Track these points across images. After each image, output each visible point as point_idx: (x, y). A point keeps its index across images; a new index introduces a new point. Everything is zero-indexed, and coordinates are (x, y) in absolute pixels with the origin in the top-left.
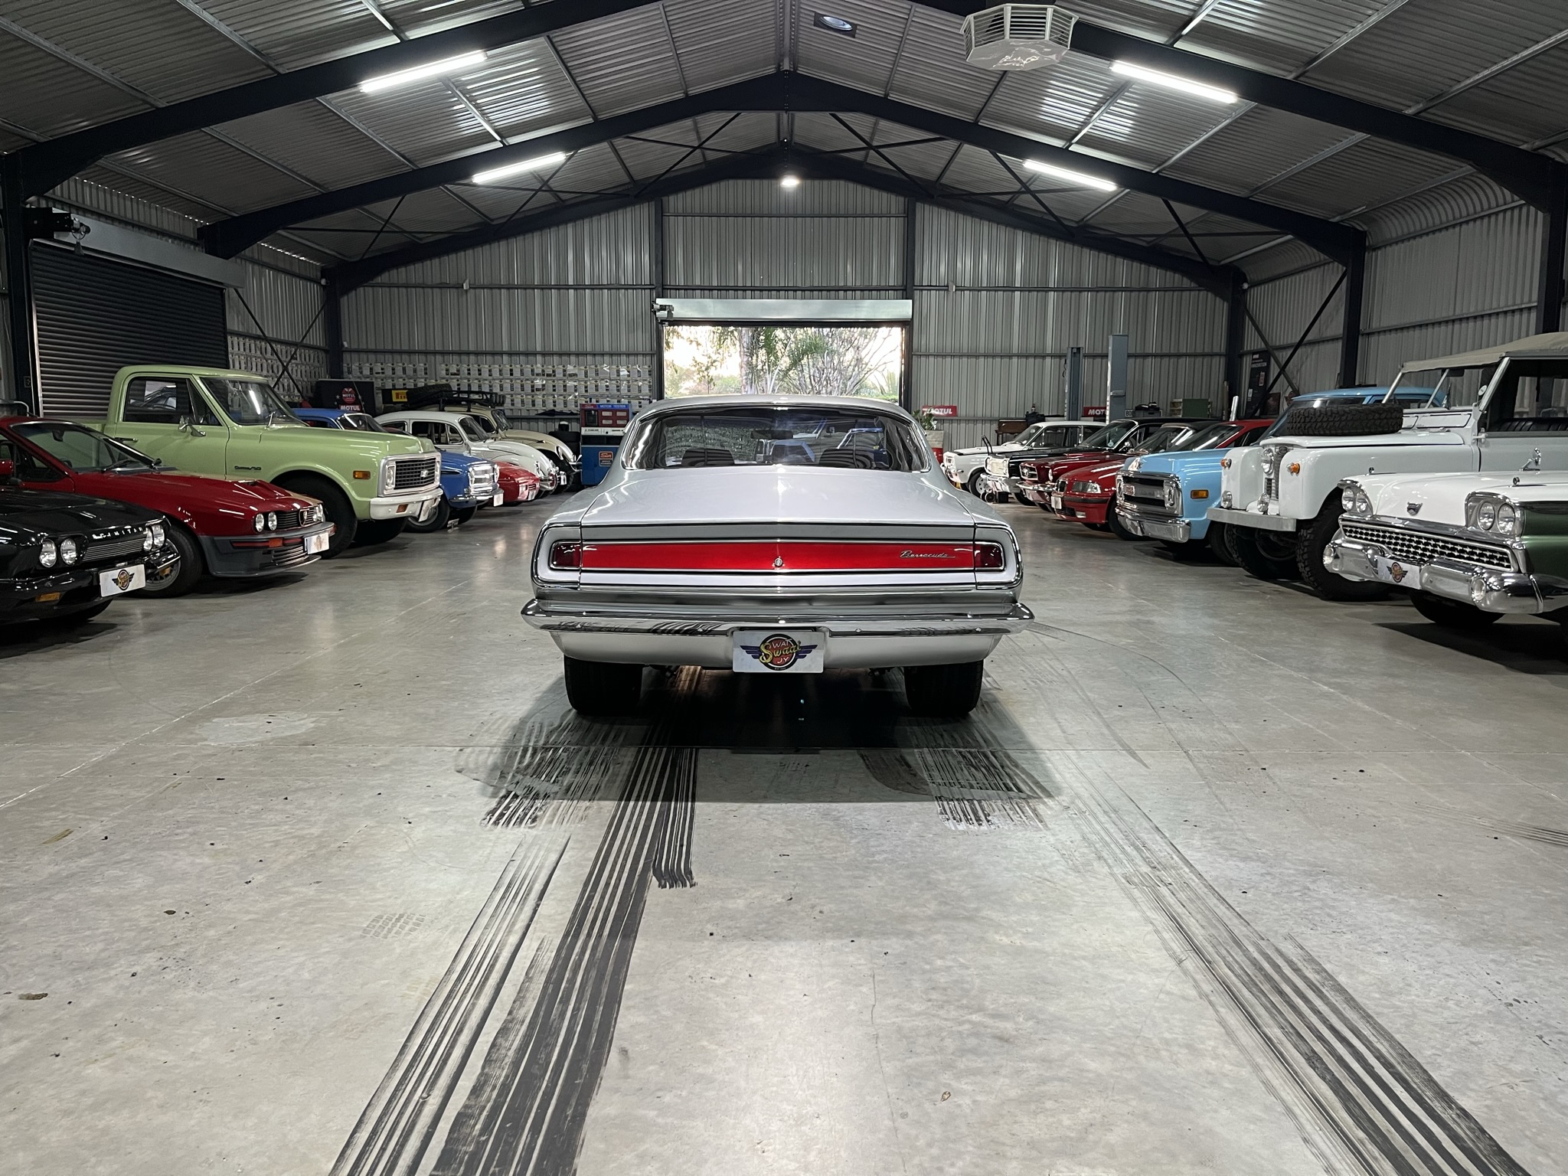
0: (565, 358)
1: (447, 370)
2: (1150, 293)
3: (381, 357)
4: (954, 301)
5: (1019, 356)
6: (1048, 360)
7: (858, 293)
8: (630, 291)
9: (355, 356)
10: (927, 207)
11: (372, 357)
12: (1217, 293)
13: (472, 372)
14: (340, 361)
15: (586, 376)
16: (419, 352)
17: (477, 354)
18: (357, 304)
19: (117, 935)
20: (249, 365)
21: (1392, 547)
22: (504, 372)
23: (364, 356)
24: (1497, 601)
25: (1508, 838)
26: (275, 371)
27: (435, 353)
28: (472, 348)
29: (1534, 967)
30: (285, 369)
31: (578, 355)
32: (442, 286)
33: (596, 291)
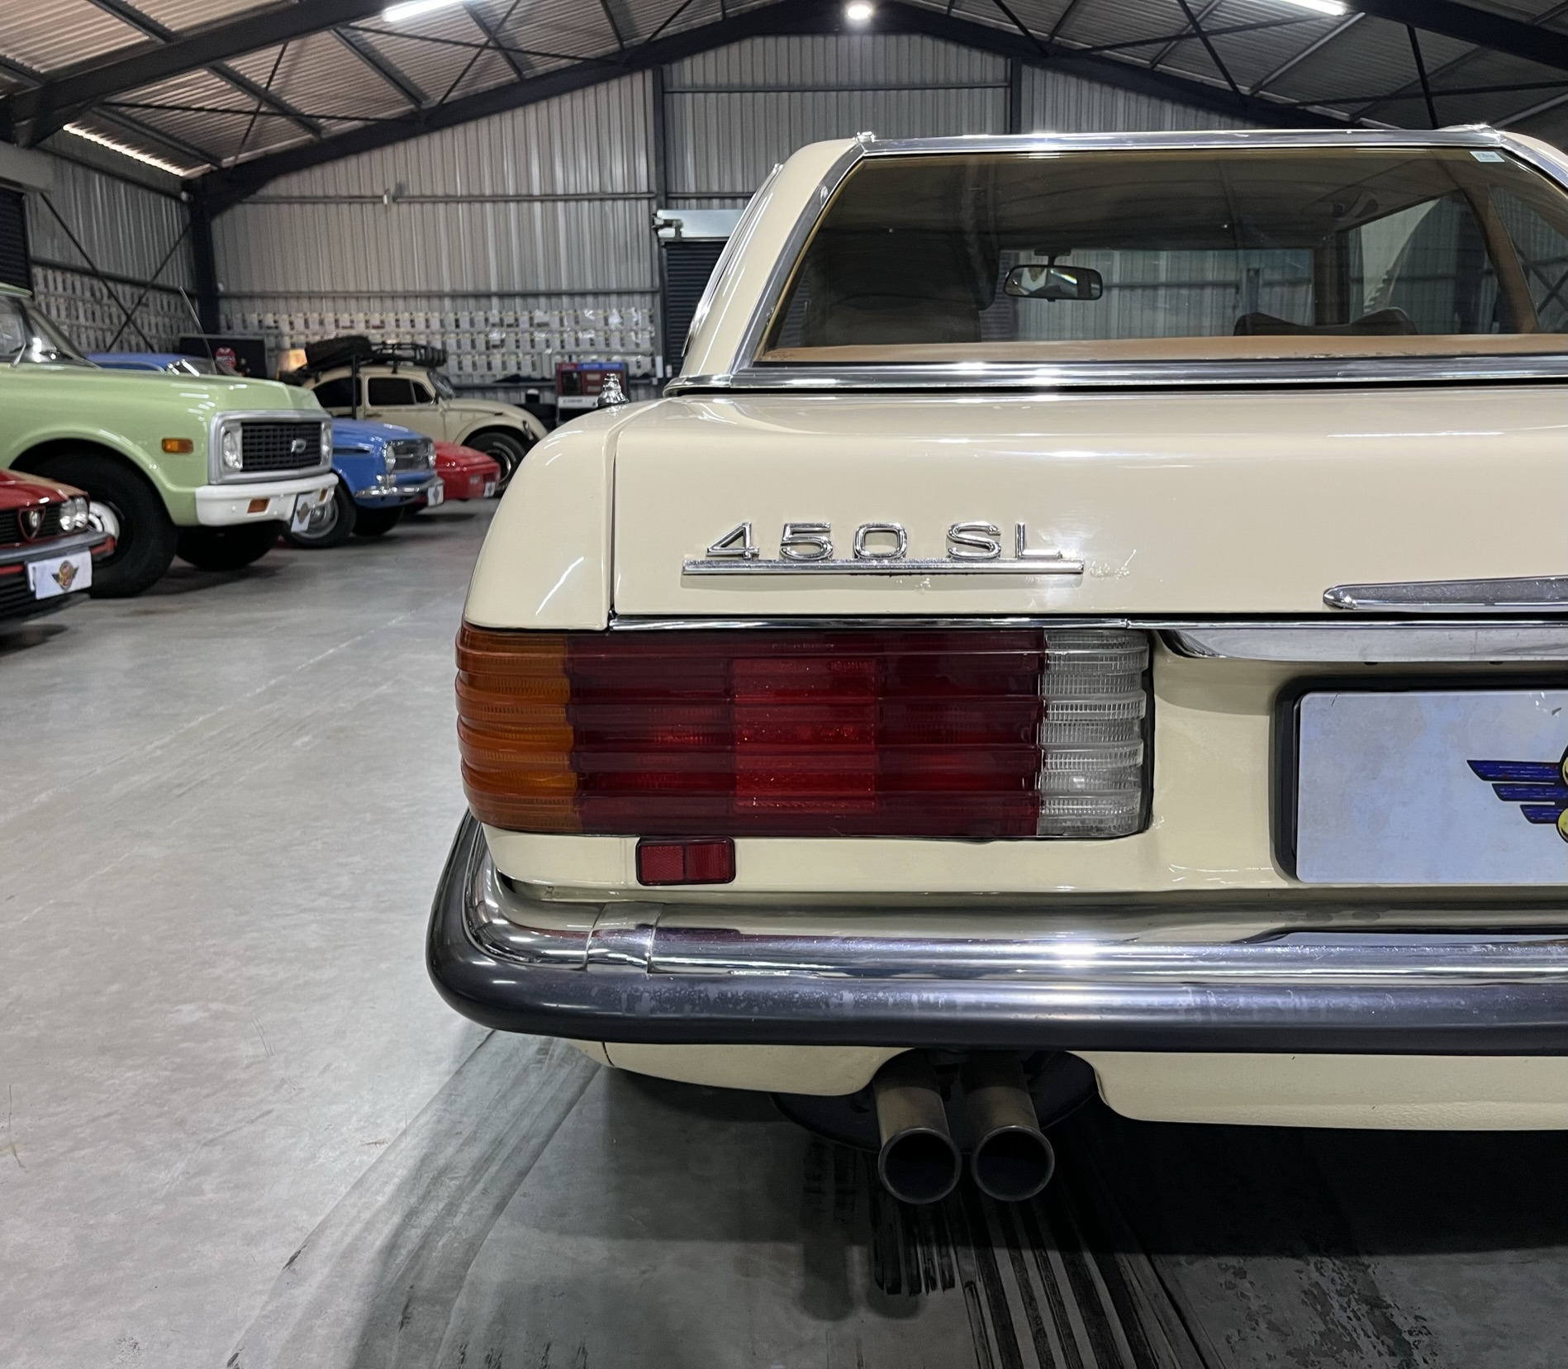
0: (531, 301)
1: (367, 322)
3: (272, 304)
8: (620, 203)
9: (235, 303)
10: (1037, 71)
11: (259, 303)
13: (401, 323)
14: (216, 310)
15: (562, 324)
16: (326, 296)
17: (406, 296)
18: (233, 229)
20: (73, 312)
23: (246, 303)
27: (348, 297)
28: (400, 289)
30: (129, 317)
31: (549, 295)
32: (352, 199)
33: (573, 204)
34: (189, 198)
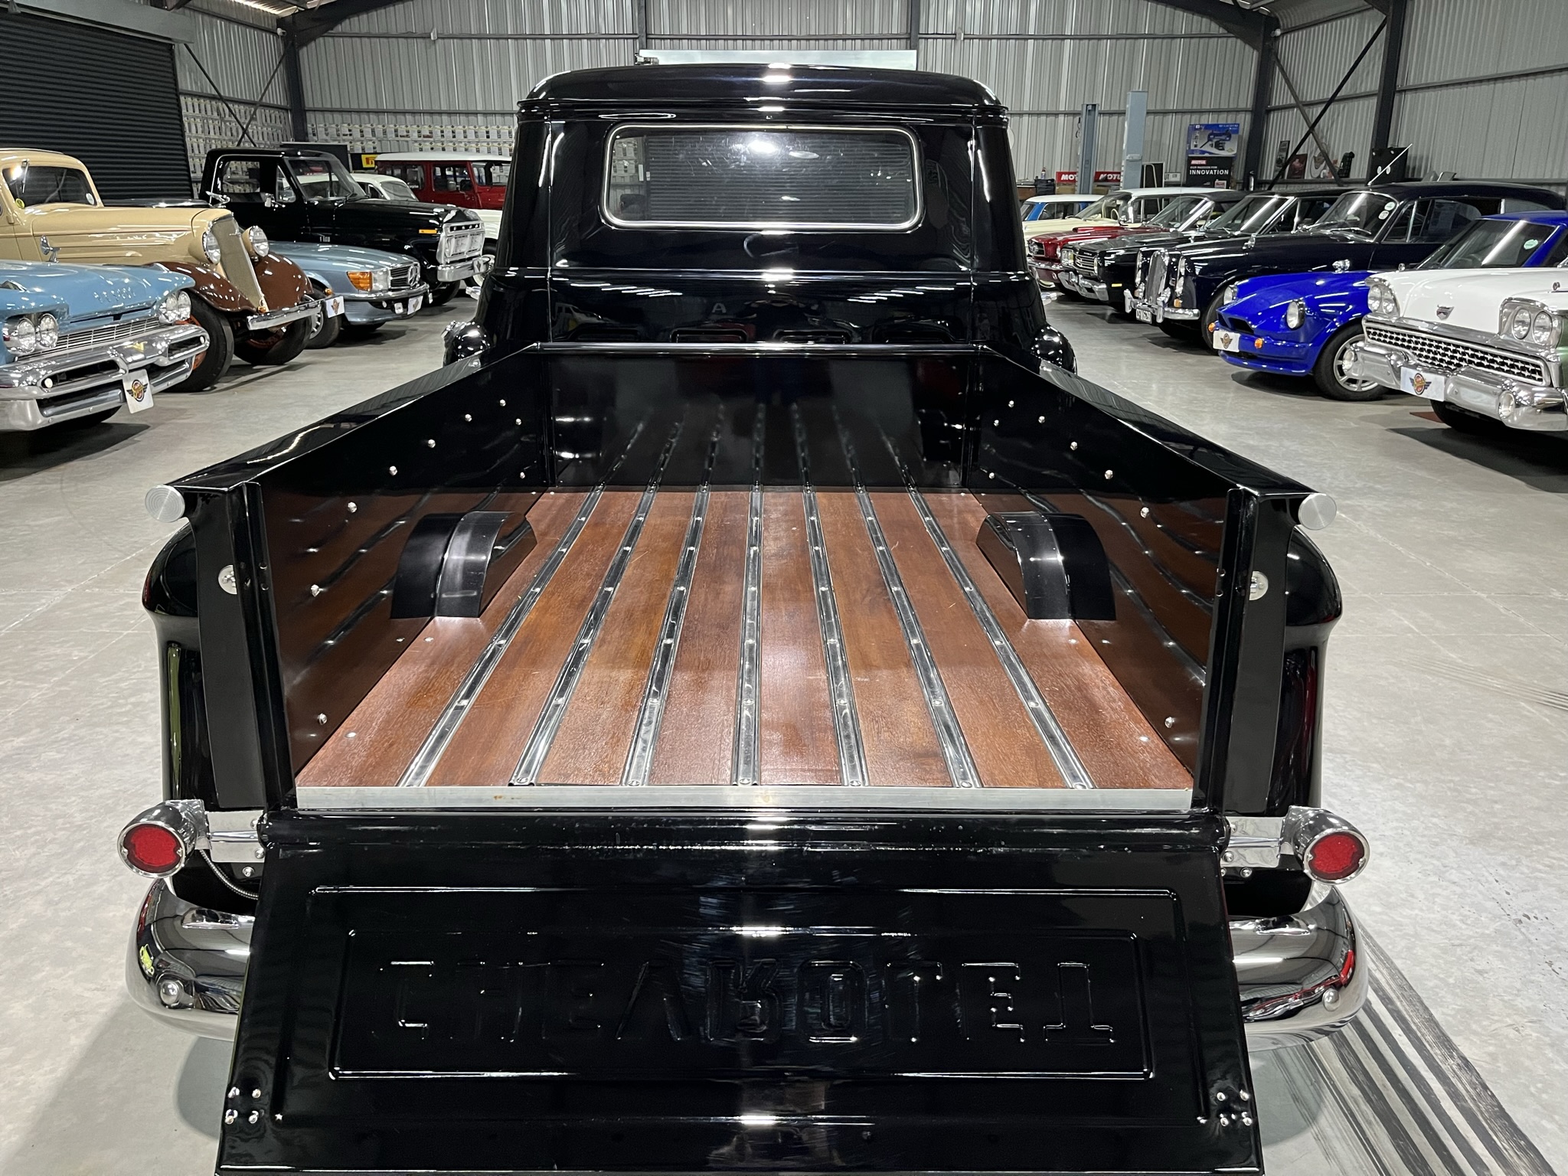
1: (419, 132)
2: (1175, 40)
3: (347, 116)
4: (962, 50)
5: (1030, 114)
6: (1061, 118)
7: (858, 42)
8: (612, 40)
9: (319, 116)
11: (337, 116)
12: (1246, 42)
13: (444, 134)
14: (304, 121)
16: (388, 112)
17: (449, 113)
18: (316, 56)
19: (50, 836)
20: (206, 127)
21: (1418, 352)
22: (479, 134)
23: (328, 115)
24: (1525, 417)
25: (1523, 704)
26: (235, 133)
27: (404, 113)
28: (444, 108)
29: (1545, 872)
30: (245, 131)
32: (408, 36)
33: (575, 41)
34: (283, 32)
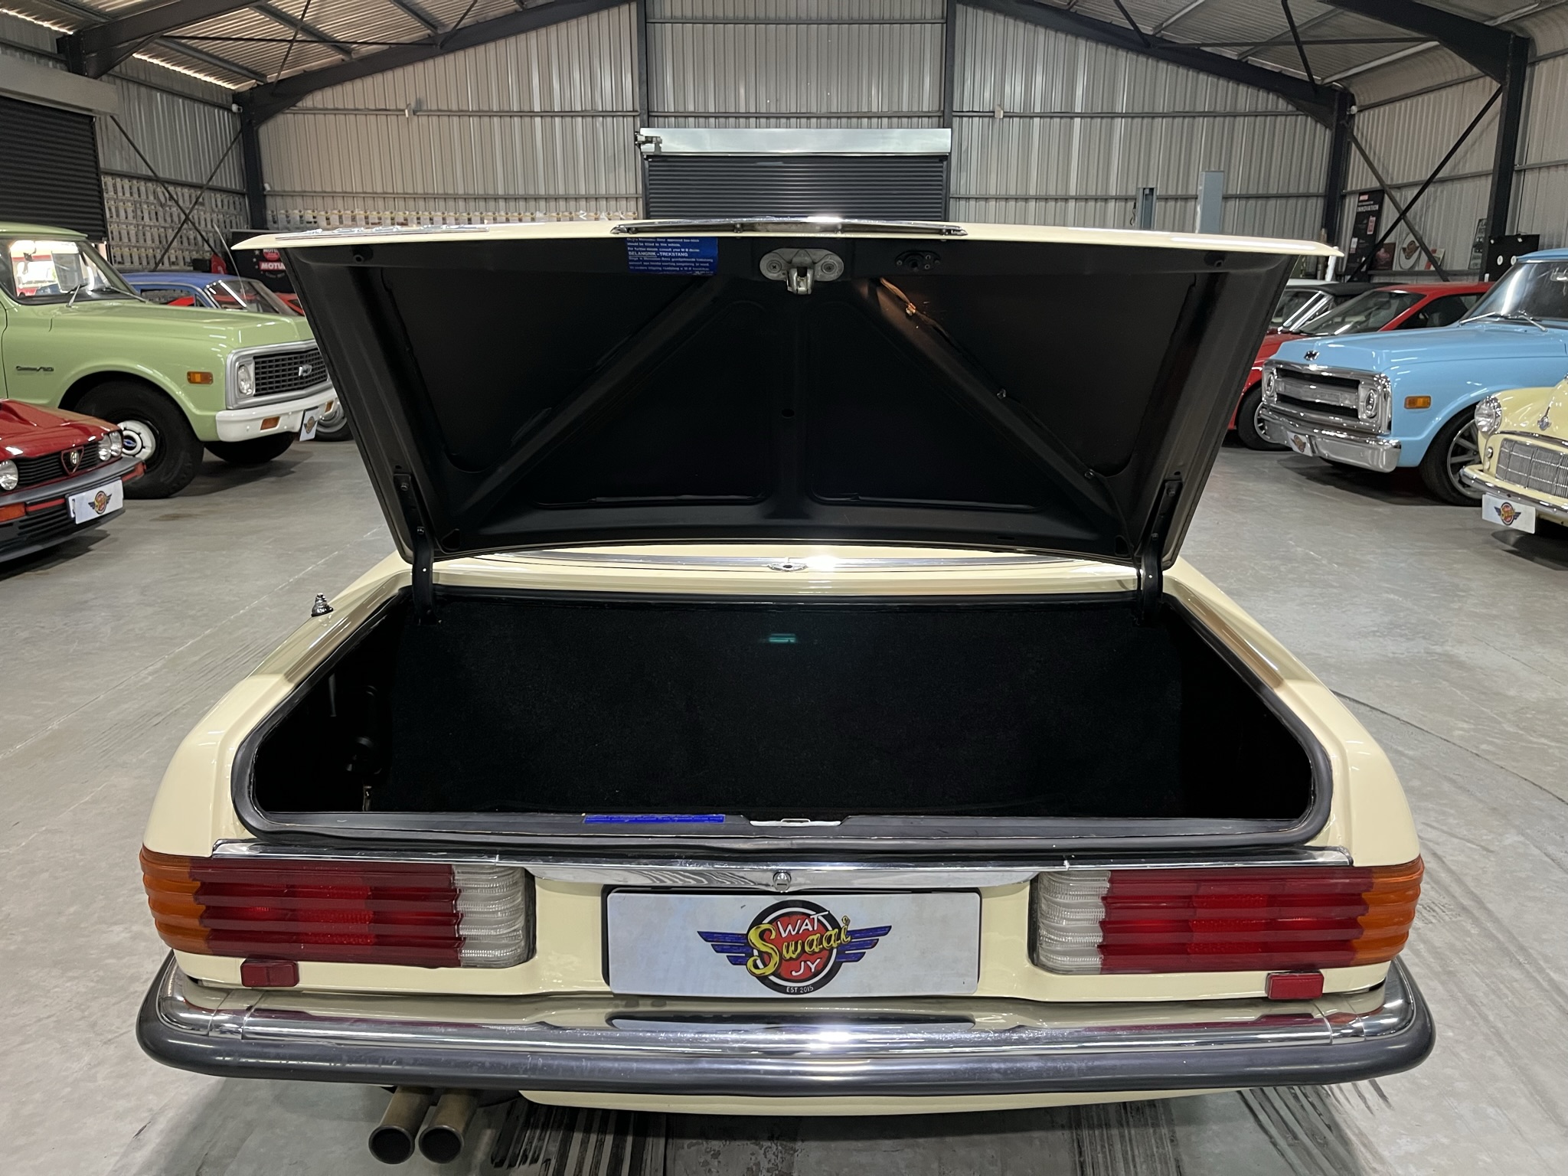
0: (532, 203)
1: (392, 219)
2: (1238, 119)
3: (310, 202)
4: (1001, 132)
7: (885, 120)
8: (609, 120)
9: (279, 200)
10: (970, 10)
11: (300, 202)
13: (422, 221)
14: (265, 207)
16: (357, 196)
18: (277, 135)
22: (461, 221)
23: (289, 200)
27: (375, 197)
30: (187, 218)
31: (547, 199)
32: (380, 113)
33: (568, 120)
34: (239, 109)
